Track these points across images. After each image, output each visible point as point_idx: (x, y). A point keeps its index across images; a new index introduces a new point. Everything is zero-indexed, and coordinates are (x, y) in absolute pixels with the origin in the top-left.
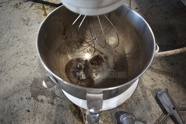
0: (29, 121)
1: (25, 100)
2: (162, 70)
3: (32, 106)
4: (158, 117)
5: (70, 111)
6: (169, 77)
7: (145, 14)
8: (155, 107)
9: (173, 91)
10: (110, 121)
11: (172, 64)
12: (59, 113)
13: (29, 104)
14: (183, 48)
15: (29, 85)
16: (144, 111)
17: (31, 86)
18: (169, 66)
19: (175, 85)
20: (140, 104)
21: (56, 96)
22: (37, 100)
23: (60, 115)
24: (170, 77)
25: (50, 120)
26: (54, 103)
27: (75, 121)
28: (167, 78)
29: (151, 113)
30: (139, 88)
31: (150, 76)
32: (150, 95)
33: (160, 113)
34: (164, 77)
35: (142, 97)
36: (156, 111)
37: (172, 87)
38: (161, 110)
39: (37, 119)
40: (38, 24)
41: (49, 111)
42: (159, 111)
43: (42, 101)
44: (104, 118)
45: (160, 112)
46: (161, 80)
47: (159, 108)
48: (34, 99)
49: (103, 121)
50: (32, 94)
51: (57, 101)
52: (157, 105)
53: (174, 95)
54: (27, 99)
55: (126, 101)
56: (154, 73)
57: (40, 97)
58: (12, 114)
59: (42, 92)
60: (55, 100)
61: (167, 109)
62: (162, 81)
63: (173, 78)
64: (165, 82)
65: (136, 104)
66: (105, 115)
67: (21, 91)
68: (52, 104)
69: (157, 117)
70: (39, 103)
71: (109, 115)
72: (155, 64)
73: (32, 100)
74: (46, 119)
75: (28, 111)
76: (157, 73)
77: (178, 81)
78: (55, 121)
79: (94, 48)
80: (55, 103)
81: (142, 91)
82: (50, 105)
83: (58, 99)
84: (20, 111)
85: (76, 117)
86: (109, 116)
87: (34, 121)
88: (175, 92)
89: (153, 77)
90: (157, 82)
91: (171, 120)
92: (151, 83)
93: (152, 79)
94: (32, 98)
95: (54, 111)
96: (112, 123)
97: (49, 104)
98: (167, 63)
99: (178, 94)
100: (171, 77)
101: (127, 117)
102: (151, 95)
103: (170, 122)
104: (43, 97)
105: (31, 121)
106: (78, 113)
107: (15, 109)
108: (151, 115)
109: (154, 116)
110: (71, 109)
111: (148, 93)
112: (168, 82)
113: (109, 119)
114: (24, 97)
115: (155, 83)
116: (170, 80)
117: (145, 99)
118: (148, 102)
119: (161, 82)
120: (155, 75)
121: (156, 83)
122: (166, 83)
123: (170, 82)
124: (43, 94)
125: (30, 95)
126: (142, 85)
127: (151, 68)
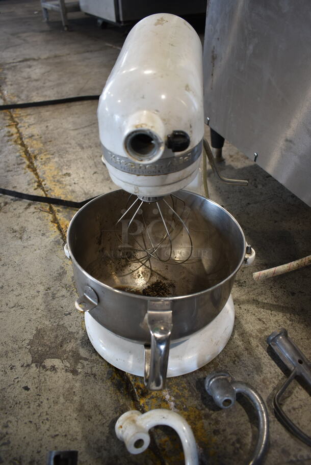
0: (29, 407)
1: (20, 369)
2: (275, 303)
3: (34, 378)
4: (276, 382)
5: (109, 383)
6: (288, 315)
7: (237, 215)
8: (268, 366)
9: (299, 338)
10: (186, 395)
11: (293, 294)
12: (88, 387)
13: (28, 375)
14: (300, 260)
15: (27, 341)
16: (249, 375)
17: (31, 343)
18: (287, 297)
19: (302, 327)
20: (241, 363)
21: (81, 358)
22: (44, 367)
23: (91, 392)
24: (290, 314)
25: (71, 402)
26: (77, 371)
27: (121, 401)
28: (285, 317)
29: (262, 377)
30: (236, 336)
31: (254, 314)
32: (258, 346)
33: (278, 376)
34: (281, 314)
35: (244, 351)
36: (271, 373)
37: (296, 331)
38: (280, 371)
39: (45, 401)
40: (41, 236)
41: (67, 386)
42: (276, 372)
43: (53, 368)
44: (176, 390)
45: (279, 374)
46: (274, 320)
47: (277, 367)
48: (36, 366)
49: (175, 396)
50: (32, 357)
51: (83, 367)
52: (273, 363)
53: (301, 344)
54: (22, 366)
55: (215, 359)
56: (262, 310)
57: (49, 363)
59: (53, 354)
60: (79, 366)
61: (289, 365)
62: (277, 321)
63: (297, 316)
64: (282, 323)
65: (234, 363)
66: (178, 385)
67: (10, 354)
68: (74, 372)
69: (274, 383)
70: (48, 372)
71: (185, 385)
72: (262, 294)
73: (34, 369)
74: (62, 400)
75: (27, 388)
76: (267, 309)
77: (305, 321)
78: (81, 402)
79: (151, 269)
80: (79, 370)
81: (243, 341)
82: (70, 375)
83: (85, 363)
84: (9, 390)
85: (121, 392)
86: (184, 388)
87: (39, 405)
88: (302, 339)
89: (260, 316)
90: (268, 325)
91: (300, 387)
92: (258, 327)
93: (260, 320)
94: (34, 365)
95: (78, 384)
96: (192, 398)
97: (68, 374)
98: (283, 292)
99: (308, 341)
100: (292, 315)
101: (216, 378)
102: (260, 347)
103: (299, 391)
104: (56, 362)
105: (31, 407)
106: (125, 386)
108: (264, 380)
109: (268, 382)
110: (112, 379)
111: (254, 342)
112: (288, 322)
113: (186, 391)
114: (18, 364)
115: (264, 325)
116: (291, 320)
117: (250, 353)
118: (255, 358)
119: (276, 323)
120: (264, 314)
121: (268, 327)
122: (285, 325)
123: (291, 322)
124: (55, 356)
125: (29, 359)
126: (241, 330)
127: (255, 302)
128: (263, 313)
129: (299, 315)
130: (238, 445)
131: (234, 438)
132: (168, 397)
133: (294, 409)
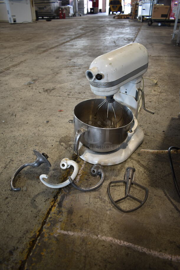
2: (145, 166)
3: (56, 145)
11: (156, 167)
13: (55, 143)
15: (62, 137)
18: (152, 167)
19: (146, 176)
23: (66, 154)
25: (59, 154)
31: (133, 164)
35: (117, 170)
37: (142, 175)
41: (62, 150)
43: (62, 145)
44: (87, 166)
49: (85, 167)
51: (69, 149)
54: (56, 141)
57: (62, 143)
58: (44, 143)
62: (139, 170)
65: (111, 170)
67: (55, 137)
68: (66, 148)
70: (60, 145)
72: (144, 161)
73: (58, 143)
74: (58, 152)
75: (52, 146)
76: (140, 165)
77: (150, 175)
83: (70, 148)
84: (48, 144)
95: (64, 151)
97: (64, 148)
98: (153, 165)
100: (147, 171)
102: (124, 172)
107: (47, 142)
108: (115, 178)
112: (143, 172)
116: (145, 172)
117: (119, 171)
118: (119, 173)
124: (65, 143)
125: (59, 140)
126: (123, 165)
127: (138, 162)
128: (137, 165)
129: (150, 172)
130: (89, 185)
131: (90, 183)
132: (83, 166)
133: (115, 189)
